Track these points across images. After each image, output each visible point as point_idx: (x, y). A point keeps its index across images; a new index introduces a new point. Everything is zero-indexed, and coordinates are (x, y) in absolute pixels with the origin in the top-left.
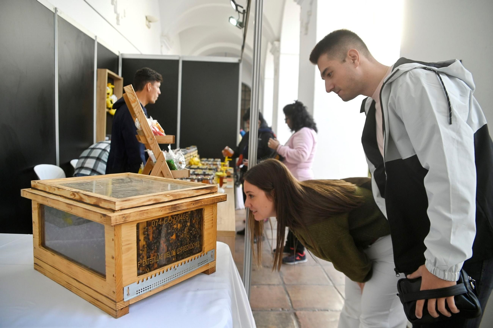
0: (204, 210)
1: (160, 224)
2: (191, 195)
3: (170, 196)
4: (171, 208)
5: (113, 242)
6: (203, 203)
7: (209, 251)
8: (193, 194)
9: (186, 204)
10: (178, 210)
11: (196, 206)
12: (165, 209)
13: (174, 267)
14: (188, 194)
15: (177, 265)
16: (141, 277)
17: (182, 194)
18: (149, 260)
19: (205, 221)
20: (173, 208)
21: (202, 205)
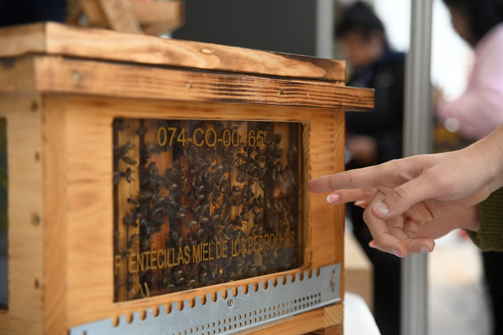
0: (309, 129)
1: (181, 143)
2: (271, 69)
3: (212, 54)
4: (219, 85)
5: (38, 166)
6: (308, 96)
7: (324, 266)
8: (277, 69)
9: (261, 86)
10: (238, 97)
11: (289, 100)
12: (201, 83)
13: (224, 294)
14: (263, 63)
15: (234, 289)
16: (126, 306)
17: (247, 58)
18: (149, 255)
19: (311, 165)
20: (223, 85)
21: (306, 103)
